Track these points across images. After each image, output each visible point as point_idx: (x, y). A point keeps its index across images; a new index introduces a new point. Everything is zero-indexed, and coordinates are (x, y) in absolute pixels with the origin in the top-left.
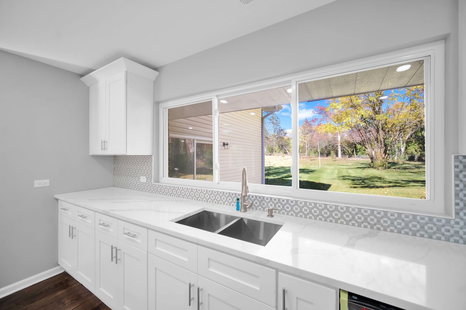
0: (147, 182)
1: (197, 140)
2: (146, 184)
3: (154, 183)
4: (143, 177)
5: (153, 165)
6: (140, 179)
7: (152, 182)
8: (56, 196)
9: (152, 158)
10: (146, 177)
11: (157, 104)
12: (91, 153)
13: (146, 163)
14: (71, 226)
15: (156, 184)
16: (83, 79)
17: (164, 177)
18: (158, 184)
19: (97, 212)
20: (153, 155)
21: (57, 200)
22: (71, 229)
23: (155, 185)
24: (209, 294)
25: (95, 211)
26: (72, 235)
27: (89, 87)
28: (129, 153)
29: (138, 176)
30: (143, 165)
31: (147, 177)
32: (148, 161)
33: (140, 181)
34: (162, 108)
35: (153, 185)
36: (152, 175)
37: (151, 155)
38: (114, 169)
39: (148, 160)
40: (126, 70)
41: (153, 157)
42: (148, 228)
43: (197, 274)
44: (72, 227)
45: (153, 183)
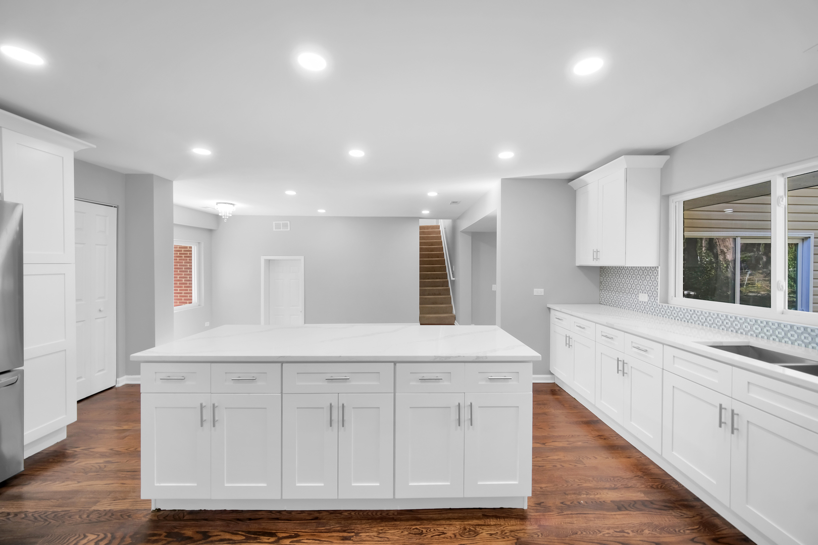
0: (650, 302)
1: (742, 238)
2: (647, 303)
3: (661, 304)
4: (644, 294)
5: (659, 280)
6: (638, 297)
7: (657, 301)
8: (549, 306)
9: (657, 271)
10: (648, 295)
11: (665, 199)
12: (578, 264)
13: (648, 276)
14: (567, 336)
15: (664, 305)
16: (571, 184)
17: (675, 296)
18: (667, 305)
19: (598, 323)
20: (659, 267)
21: (549, 309)
22: (568, 338)
23: (662, 306)
24: (748, 422)
25: (596, 323)
26: (569, 345)
27: (576, 191)
28: (628, 265)
29: (636, 293)
30: (643, 279)
31: (650, 295)
32: (650, 275)
33: (638, 300)
34: (674, 202)
35: (659, 306)
36: (657, 293)
37: (655, 267)
38: (601, 283)
39: (650, 273)
40: (626, 167)
41: (659, 269)
42: (663, 344)
43: (732, 398)
44: (569, 337)
45: (659, 303)
